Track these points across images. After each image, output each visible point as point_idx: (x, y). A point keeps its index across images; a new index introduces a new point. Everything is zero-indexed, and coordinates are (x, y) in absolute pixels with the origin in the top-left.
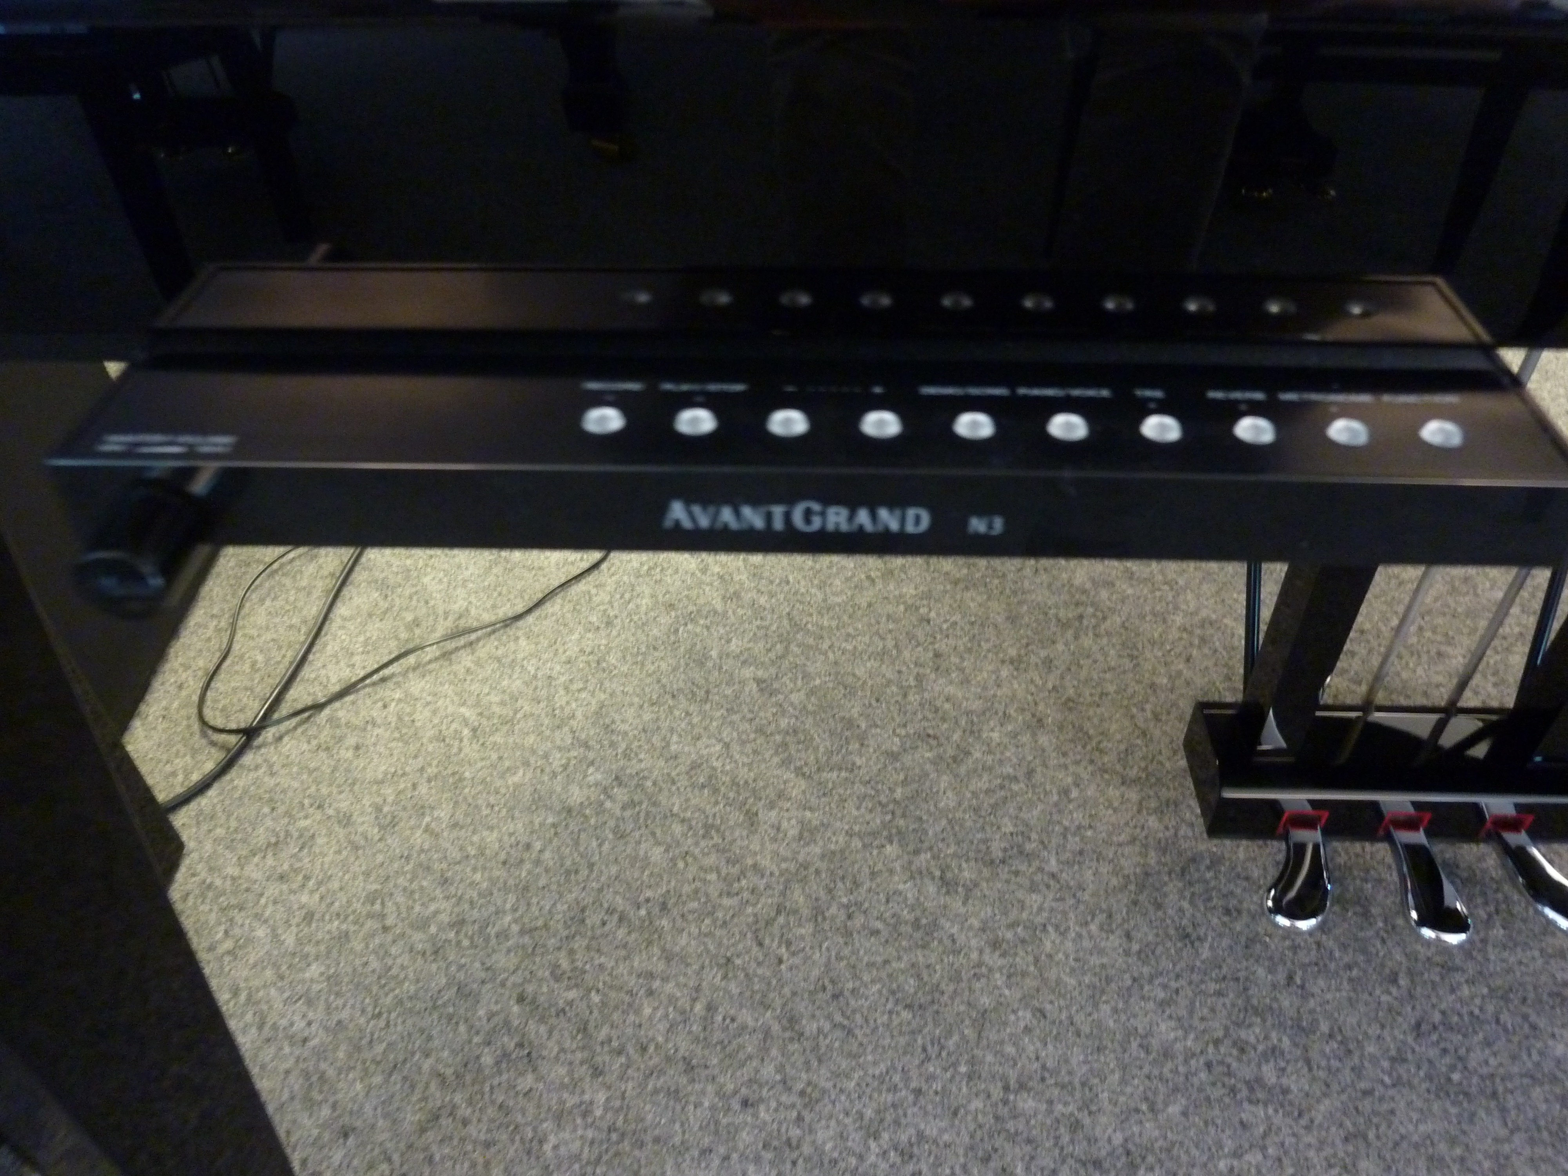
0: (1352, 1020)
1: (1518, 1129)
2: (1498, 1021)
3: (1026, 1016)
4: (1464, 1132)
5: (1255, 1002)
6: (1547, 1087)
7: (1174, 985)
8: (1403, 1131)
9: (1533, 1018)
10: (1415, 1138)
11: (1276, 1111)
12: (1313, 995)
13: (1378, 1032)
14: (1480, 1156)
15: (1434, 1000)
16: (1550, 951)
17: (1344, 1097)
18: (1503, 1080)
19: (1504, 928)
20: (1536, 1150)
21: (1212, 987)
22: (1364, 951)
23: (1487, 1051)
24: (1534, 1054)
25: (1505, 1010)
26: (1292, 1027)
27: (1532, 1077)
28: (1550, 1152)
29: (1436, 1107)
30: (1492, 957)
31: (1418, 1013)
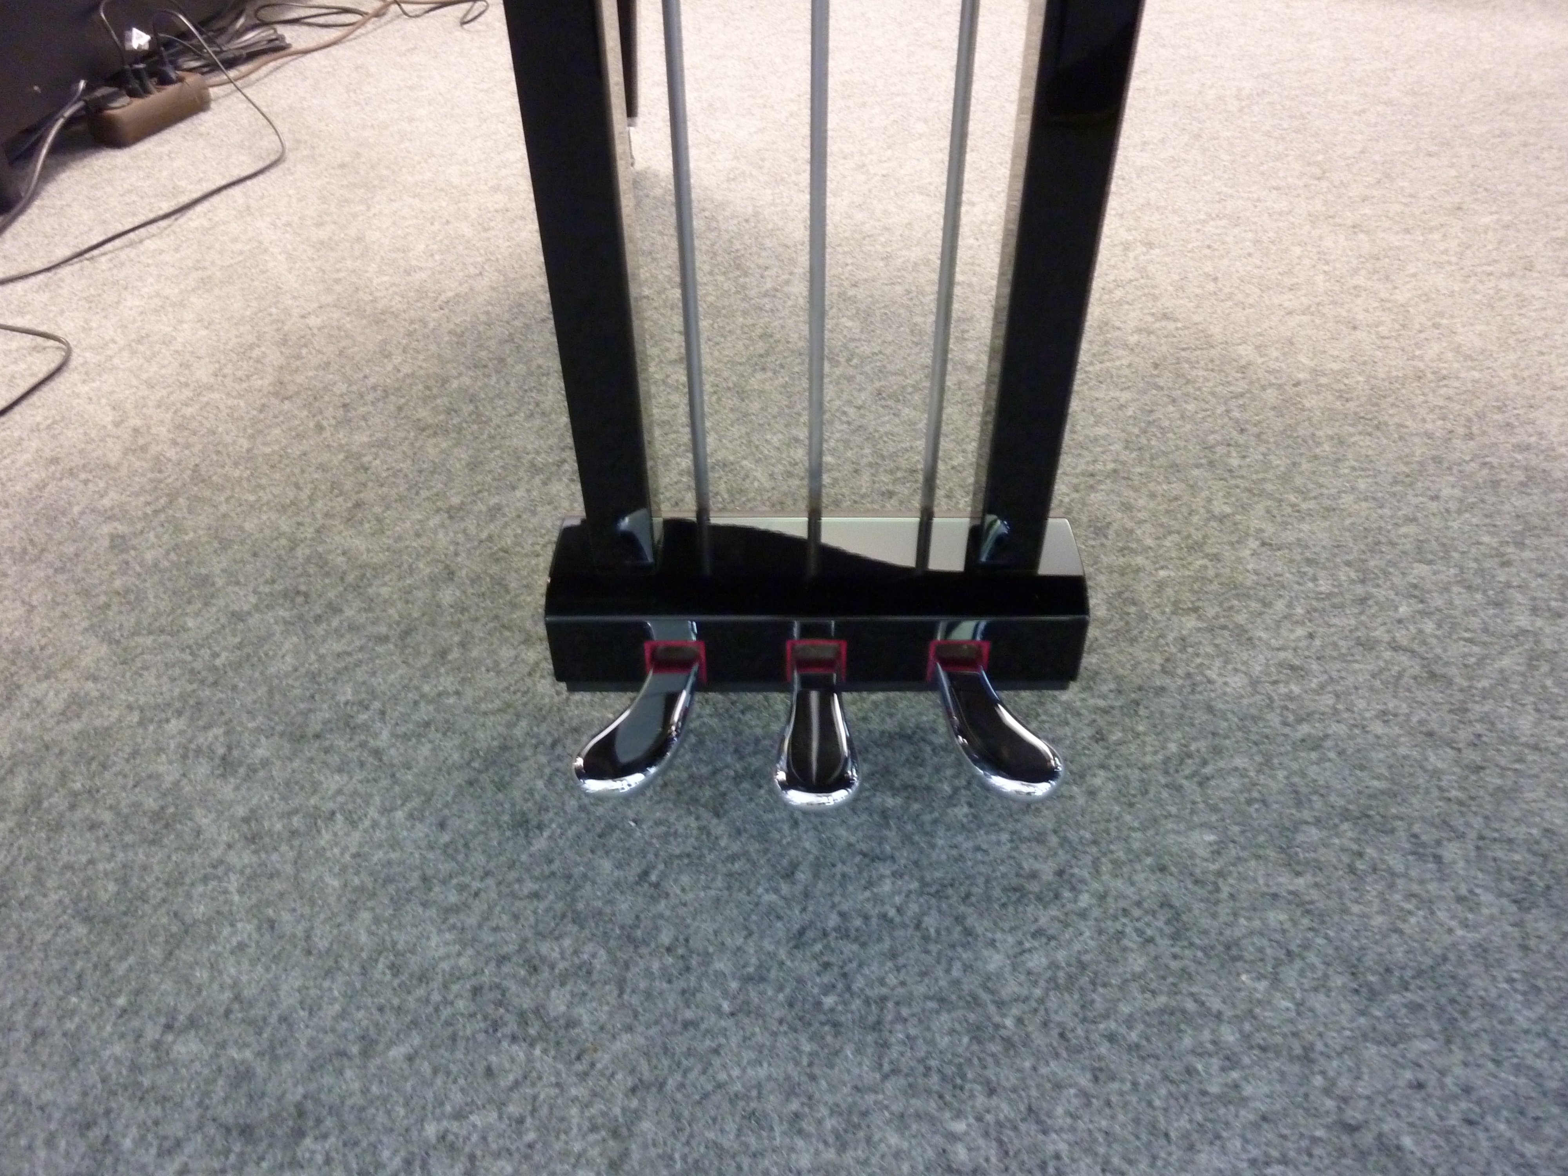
0: (708, 927)
1: (895, 1071)
2: (918, 927)
3: (246, 928)
4: (813, 1078)
5: (580, 906)
6: (958, 1013)
7: (476, 885)
8: (722, 1076)
9: (970, 922)
10: (738, 1087)
11: (545, 1051)
12: (667, 895)
13: (740, 941)
14: (824, 1111)
15: (837, 899)
16: (1026, 833)
17: (653, 1031)
18: (897, 1004)
19: (970, 805)
20: (913, 1101)
21: (530, 886)
22: (763, 837)
23: (889, 964)
24: (957, 966)
25: (933, 912)
26: (619, 938)
27: (942, 1000)
28: (932, 1105)
29: (783, 1042)
30: (940, 842)
31: (807, 917)
